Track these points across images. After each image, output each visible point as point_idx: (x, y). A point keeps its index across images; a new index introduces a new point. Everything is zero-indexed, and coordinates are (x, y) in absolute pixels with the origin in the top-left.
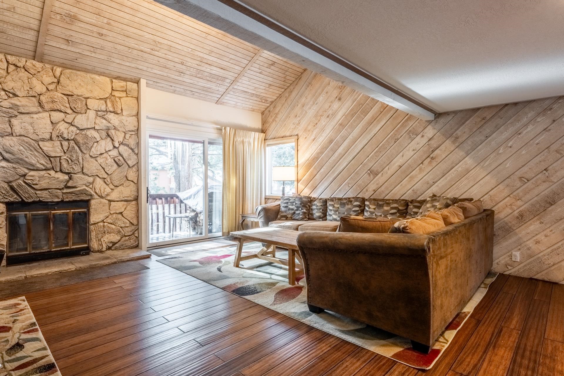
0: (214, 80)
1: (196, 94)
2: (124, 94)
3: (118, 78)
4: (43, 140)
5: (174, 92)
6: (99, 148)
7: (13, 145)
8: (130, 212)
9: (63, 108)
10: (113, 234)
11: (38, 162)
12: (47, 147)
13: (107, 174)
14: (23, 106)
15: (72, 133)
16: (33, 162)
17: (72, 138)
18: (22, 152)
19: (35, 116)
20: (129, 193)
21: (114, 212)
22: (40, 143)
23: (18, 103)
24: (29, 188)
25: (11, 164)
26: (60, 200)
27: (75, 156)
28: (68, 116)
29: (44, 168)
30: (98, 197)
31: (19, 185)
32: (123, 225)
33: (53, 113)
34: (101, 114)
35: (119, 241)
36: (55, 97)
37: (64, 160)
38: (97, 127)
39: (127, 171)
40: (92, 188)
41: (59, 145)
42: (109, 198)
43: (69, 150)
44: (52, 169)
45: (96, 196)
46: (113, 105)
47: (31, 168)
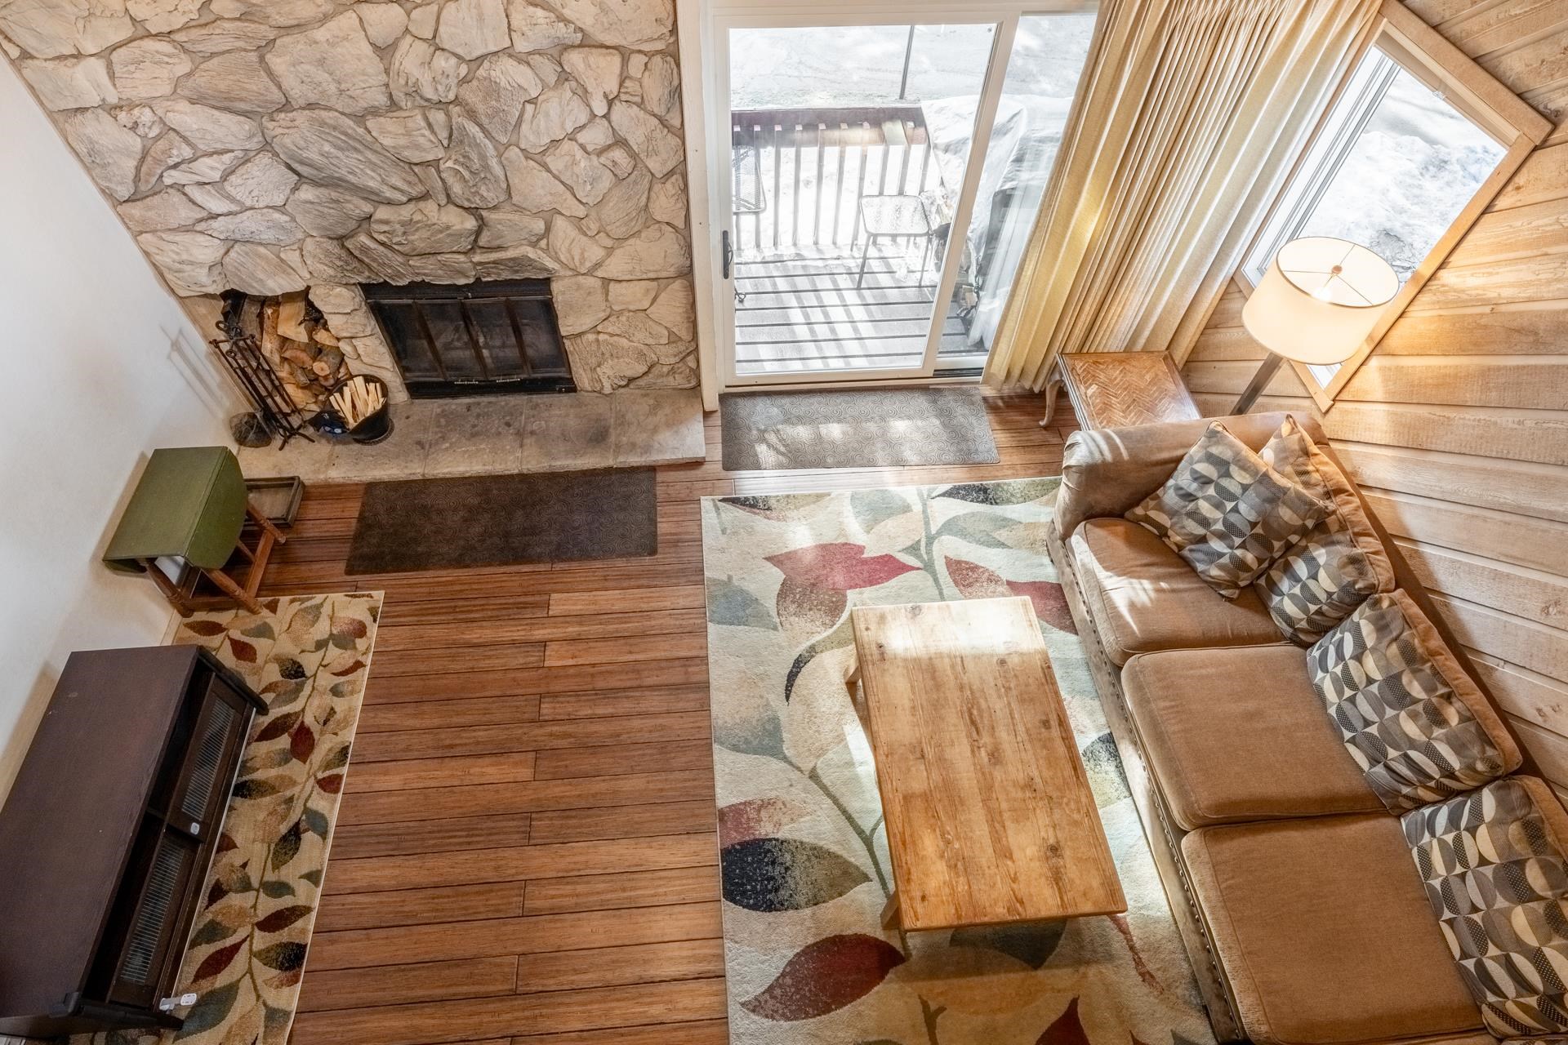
4: (374, 112)
6: (541, 121)
7: (302, 143)
8: (669, 309)
10: (627, 360)
11: (383, 181)
12: (388, 132)
13: (586, 204)
15: (444, 81)
16: (371, 184)
17: (451, 96)
18: (335, 161)
19: (321, 34)
20: (660, 259)
21: (623, 307)
22: (370, 124)
24: (390, 254)
25: (325, 192)
26: (471, 281)
27: (474, 156)
29: (403, 197)
30: (570, 274)
31: (365, 249)
32: (650, 340)
35: (644, 375)
37: (451, 172)
38: (521, 46)
39: (650, 190)
40: (546, 250)
41: (423, 124)
42: (600, 273)
43: (453, 139)
44: (425, 196)
45: (565, 273)
47: (375, 198)
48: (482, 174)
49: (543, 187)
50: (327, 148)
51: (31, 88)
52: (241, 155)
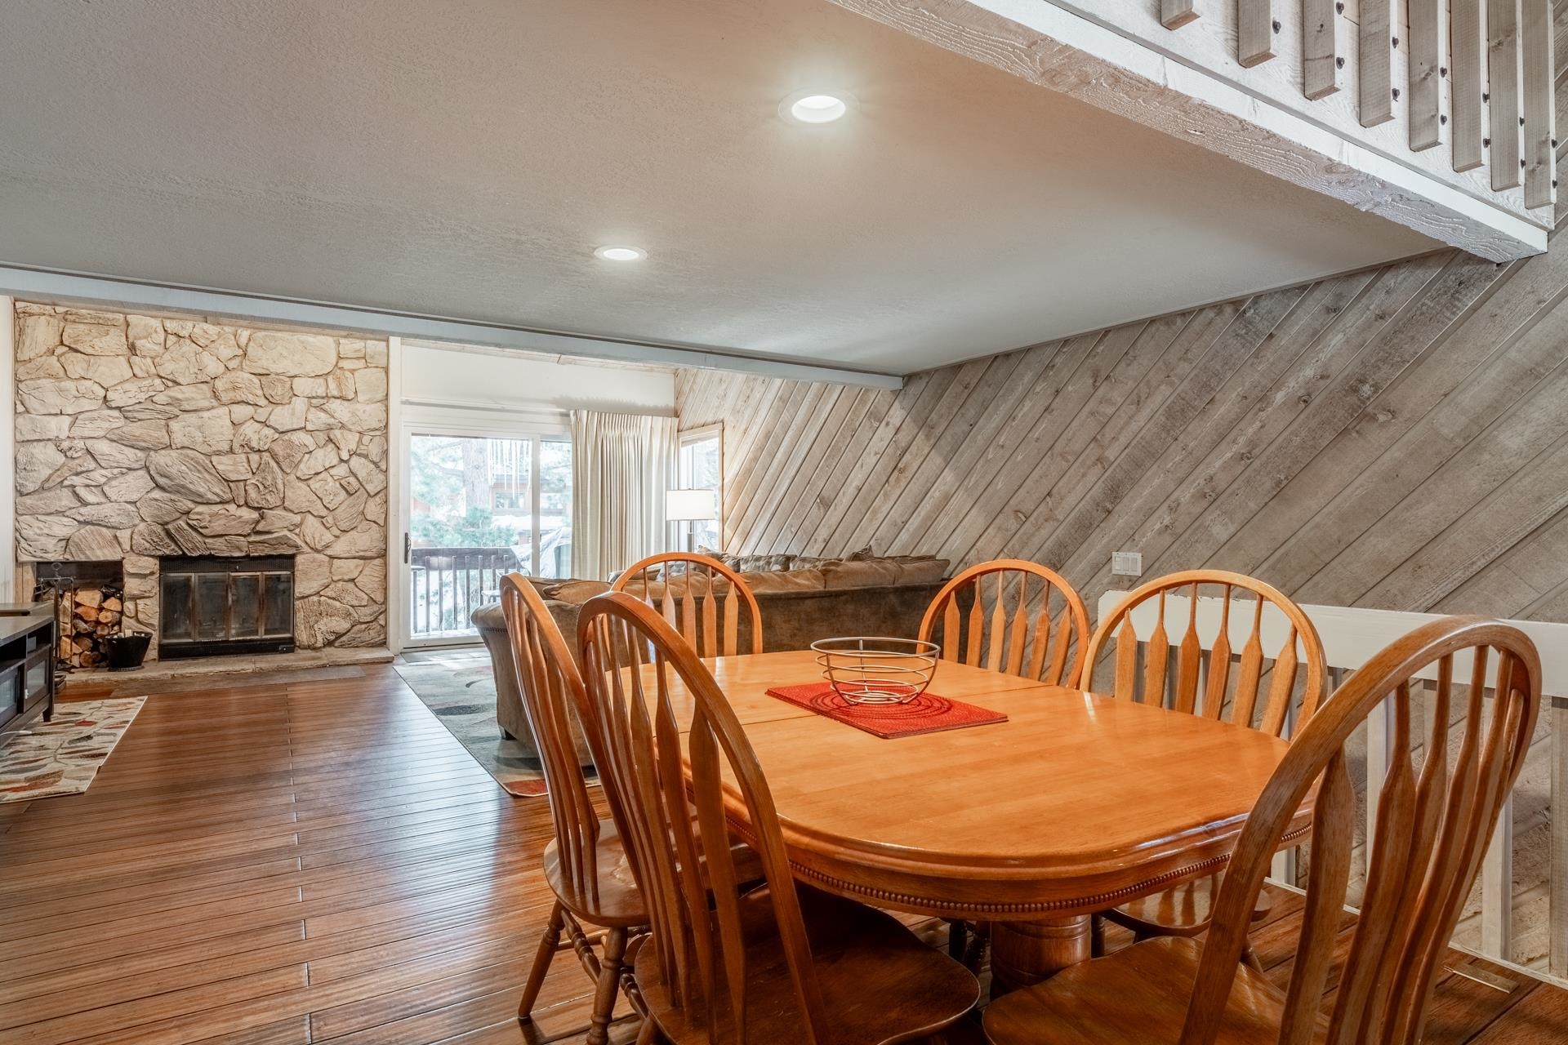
2: (361, 363)
3: (349, 336)
4: (218, 453)
6: (312, 462)
7: (170, 463)
8: (369, 577)
9: (251, 399)
10: (337, 619)
11: (209, 490)
12: (224, 464)
13: (328, 509)
14: (187, 399)
15: (265, 440)
16: (201, 490)
17: (266, 448)
18: (185, 475)
19: (206, 414)
20: (368, 544)
21: (340, 577)
22: (215, 459)
23: (180, 396)
24: (194, 534)
25: (168, 495)
26: (243, 554)
27: (269, 478)
28: (260, 410)
29: (218, 500)
30: (310, 551)
31: (179, 529)
32: (355, 603)
33: (235, 408)
34: (318, 402)
35: (348, 632)
36: (239, 380)
37: (252, 487)
38: (309, 427)
39: (366, 501)
40: (298, 535)
41: (245, 461)
42: (329, 552)
43: (259, 469)
44: (231, 502)
45: (306, 549)
46: (339, 385)
47: (199, 500)
48: (271, 488)
49: (303, 496)
50: (182, 468)
51: (16, 428)
52: (124, 470)
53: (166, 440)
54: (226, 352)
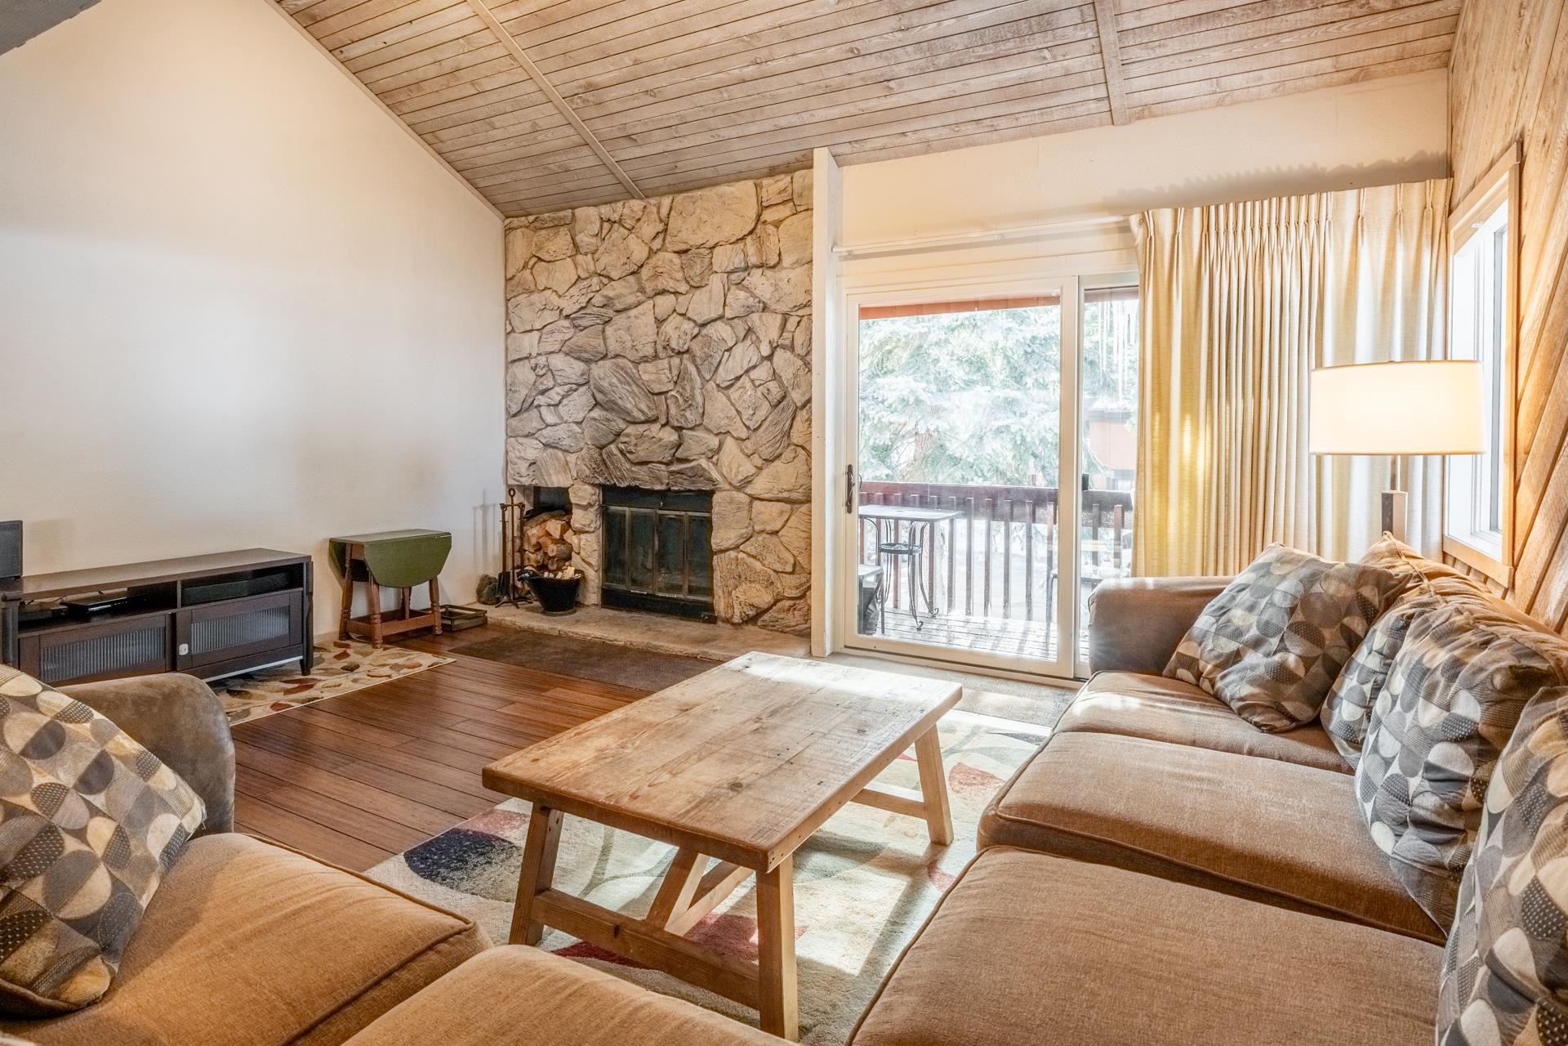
0: (1010, 44)
1: (1002, 123)
3: (773, 172)
4: (646, 359)
5: (928, 147)
6: (732, 363)
8: (793, 529)
9: (671, 285)
10: (758, 587)
11: (637, 406)
12: (649, 373)
13: (748, 427)
14: (619, 297)
15: (684, 337)
16: (629, 406)
17: (686, 347)
18: (615, 389)
19: (633, 313)
20: (793, 481)
21: (761, 527)
22: (641, 367)
23: (611, 294)
24: (623, 460)
25: (605, 413)
26: (663, 487)
27: (688, 388)
28: (681, 298)
29: (643, 418)
30: (728, 487)
31: (611, 456)
32: (778, 567)
33: (659, 300)
34: (738, 276)
35: (770, 608)
36: (662, 263)
37: (673, 400)
38: (728, 314)
39: (793, 419)
40: (716, 464)
41: (667, 366)
42: (749, 490)
43: (680, 378)
44: (655, 420)
45: (724, 485)
46: (760, 251)
47: (628, 419)
48: (689, 403)
49: (722, 410)
50: (614, 380)
51: (507, 349)
52: (574, 387)
53: (602, 349)
54: (649, 229)
